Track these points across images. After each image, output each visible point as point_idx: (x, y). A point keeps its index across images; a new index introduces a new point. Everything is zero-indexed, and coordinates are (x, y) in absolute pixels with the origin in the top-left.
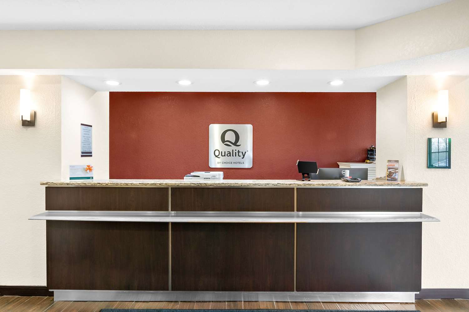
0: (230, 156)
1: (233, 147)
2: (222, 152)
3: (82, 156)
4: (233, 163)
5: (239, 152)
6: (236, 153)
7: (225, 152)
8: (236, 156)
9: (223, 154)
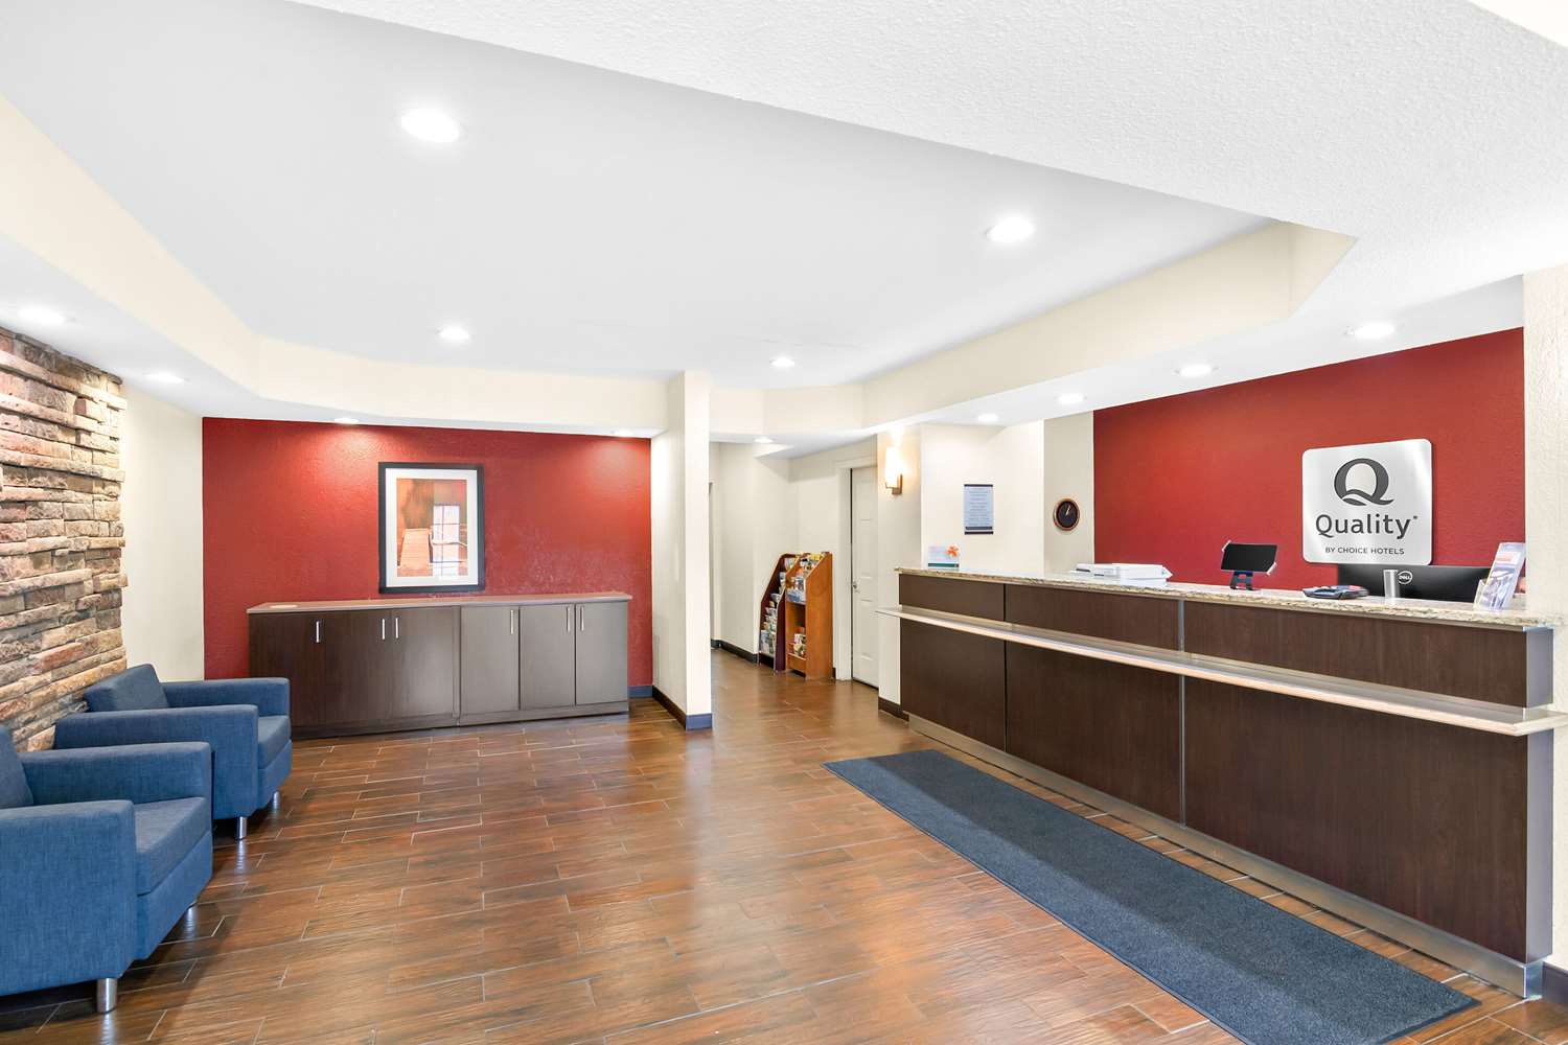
0: (1361, 531)
1: (1372, 508)
2: (1337, 521)
3: (966, 533)
4: (1369, 551)
5: (1387, 520)
6: (1378, 522)
7: (1346, 521)
8: (1378, 531)
9: (1342, 528)
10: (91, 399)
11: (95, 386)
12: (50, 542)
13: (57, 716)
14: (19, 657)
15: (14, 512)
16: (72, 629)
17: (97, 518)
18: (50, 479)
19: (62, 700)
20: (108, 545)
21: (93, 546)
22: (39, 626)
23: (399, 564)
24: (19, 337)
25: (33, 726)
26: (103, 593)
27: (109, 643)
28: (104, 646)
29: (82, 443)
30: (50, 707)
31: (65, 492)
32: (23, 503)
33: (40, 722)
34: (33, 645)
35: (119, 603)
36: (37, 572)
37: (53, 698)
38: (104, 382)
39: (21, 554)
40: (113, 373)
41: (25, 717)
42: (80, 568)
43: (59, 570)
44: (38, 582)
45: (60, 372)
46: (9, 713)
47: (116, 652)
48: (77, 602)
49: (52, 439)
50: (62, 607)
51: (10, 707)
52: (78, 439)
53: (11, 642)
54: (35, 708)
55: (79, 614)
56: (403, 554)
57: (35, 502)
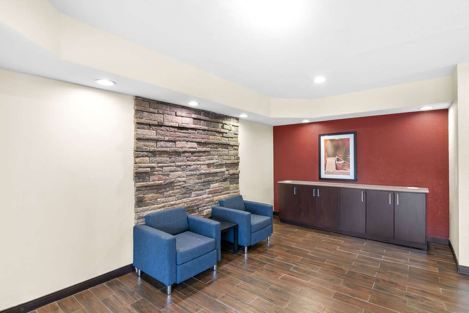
10: (226, 124)
11: (229, 121)
12: (212, 161)
13: (213, 206)
14: (202, 190)
15: (201, 154)
16: (220, 184)
17: (230, 155)
18: (213, 145)
19: (216, 202)
20: (233, 162)
21: (227, 163)
22: (209, 182)
23: (325, 170)
24: (202, 111)
25: (206, 208)
26: (231, 175)
27: (234, 188)
28: (231, 189)
29: (224, 136)
30: (211, 203)
31: (218, 149)
32: (204, 152)
33: (208, 207)
34: (207, 187)
35: (238, 178)
36: (209, 169)
37: (212, 201)
38: (232, 119)
39: (203, 164)
40: (235, 117)
41: (203, 205)
42: (223, 168)
43: (216, 169)
44: (208, 172)
45: (217, 118)
46: (197, 204)
47: (236, 191)
48: (222, 177)
49: (214, 135)
50: (216, 178)
51: (198, 202)
52: (223, 135)
53: (200, 186)
54: (206, 203)
55: (223, 180)
56: (327, 167)
57: (208, 152)
